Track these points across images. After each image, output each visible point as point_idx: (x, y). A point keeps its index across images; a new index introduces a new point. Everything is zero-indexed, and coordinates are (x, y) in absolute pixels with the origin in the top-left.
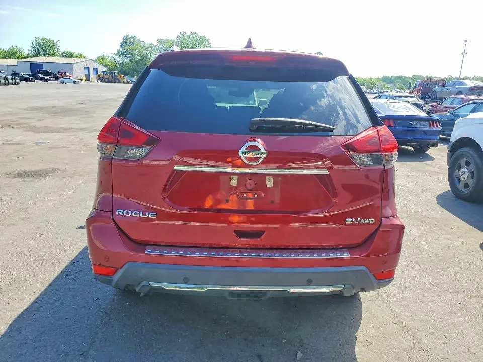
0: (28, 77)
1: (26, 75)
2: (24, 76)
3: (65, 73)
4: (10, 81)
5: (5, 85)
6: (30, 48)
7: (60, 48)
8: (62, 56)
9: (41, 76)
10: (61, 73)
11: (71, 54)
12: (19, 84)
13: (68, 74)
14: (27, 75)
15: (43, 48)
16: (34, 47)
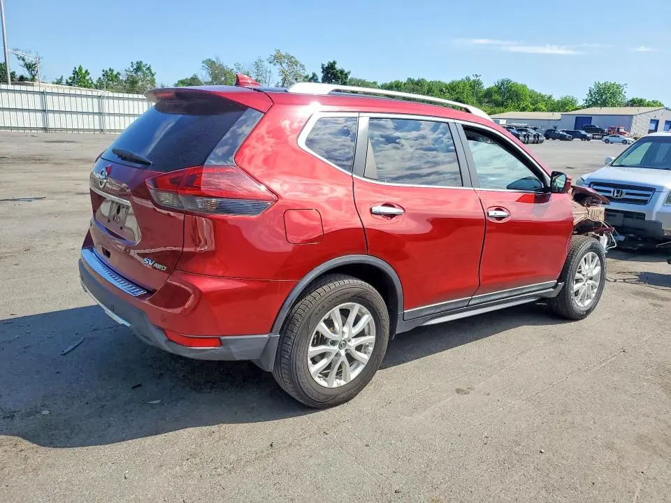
0: (565, 134)
1: (563, 131)
2: (561, 133)
3: (618, 129)
4: (531, 138)
5: (533, 143)
6: (586, 97)
7: (625, 94)
8: (627, 105)
9: (583, 132)
10: (612, 128)
11: (641, 101)
12: (542, 142)
13: (622, 130)
14: (565, 131)
15: (603, 96)
16: (591, 96)
